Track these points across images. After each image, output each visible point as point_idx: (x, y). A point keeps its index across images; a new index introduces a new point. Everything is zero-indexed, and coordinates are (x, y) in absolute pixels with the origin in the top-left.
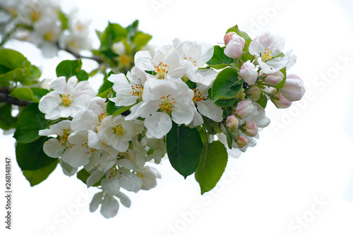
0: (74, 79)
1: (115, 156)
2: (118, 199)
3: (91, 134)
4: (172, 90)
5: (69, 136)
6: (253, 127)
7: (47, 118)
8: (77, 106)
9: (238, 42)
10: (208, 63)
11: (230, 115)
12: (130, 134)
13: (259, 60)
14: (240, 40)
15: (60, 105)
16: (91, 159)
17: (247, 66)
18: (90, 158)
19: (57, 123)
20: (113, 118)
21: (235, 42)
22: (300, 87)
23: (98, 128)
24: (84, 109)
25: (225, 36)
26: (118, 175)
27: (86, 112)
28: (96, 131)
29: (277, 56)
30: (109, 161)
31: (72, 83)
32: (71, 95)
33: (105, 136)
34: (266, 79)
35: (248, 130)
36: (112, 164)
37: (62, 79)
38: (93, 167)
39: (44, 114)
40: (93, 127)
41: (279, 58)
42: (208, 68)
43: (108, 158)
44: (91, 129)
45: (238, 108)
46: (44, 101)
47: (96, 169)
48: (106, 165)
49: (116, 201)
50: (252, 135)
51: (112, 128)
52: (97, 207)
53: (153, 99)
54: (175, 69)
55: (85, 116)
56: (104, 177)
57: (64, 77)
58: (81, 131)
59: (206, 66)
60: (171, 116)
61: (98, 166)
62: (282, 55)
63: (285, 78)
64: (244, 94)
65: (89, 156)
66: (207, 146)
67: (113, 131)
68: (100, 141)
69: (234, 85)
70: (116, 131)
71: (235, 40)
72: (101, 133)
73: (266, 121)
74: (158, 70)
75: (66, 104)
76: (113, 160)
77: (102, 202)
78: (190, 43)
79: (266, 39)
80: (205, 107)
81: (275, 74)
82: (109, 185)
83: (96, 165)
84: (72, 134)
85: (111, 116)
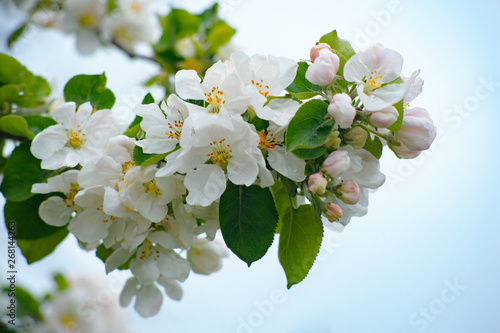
0: (87, 106)
1: (146, 227)
2: (161, 289)
3: (110, 192)
4: (228, 132)
5: (76, 196)
6: (353, 190)
7: (44, 166)
8: (90, 148)
9: (327, 61)
10: (288, 89)
11: (317, 171)
12: (168, 195)
13: (360, 89)
14: (331, 58)
15: (66, 145)
16: (112, 230)
17: (339, 100)
18: (109, 229)
19: (59, 174)
20: (142, 170)
21: (323, 63)
22: (427, 130)
23: (120, 184)
24: (100, 154)
25: (312, 50)
26: (155, 255)
27: (102, 160)
28: (117, 189)
29: (391, 83)
30: (137, 235)
31: (85, 113)
32: (83, 132)
33: (129, 198)
34: (371, 117)
35: (345, 195)
36: (141, 240)
37: (70, 107)
38: (114, 243)
39: (40, 161)
40: (114, 182)
41: (394, 85)
42: (288, 96)
43: (135, 230)
44: (110, 185)
45: (326, 162)
46: (39, 141)
47: (118, 244)
48: (133, 241)
49: (158, 291)
50: (352, 203)
51: (144, 184)
52: (130, 300)
53: (197, 145)
54: (235, 99)
55: (101, 166)
56: (134, 256)
57: (73, 104)
58: (94, 188)
59: (284, 93)
60: (226, 172)
61: (123, 241)
62: (398, 80)
63: (401, 117)
64: (339, 140)
65: (108, 225)
66: (291, 212)
67: (144, 188)
68: (122, 205)
69: (322, 125)
70: (149, 189)
71: (322, 59)
72: (123, 192)
73: (379, 179)
74: (210, 99)
75: (74, 144)
76: (143, 233)
77: (137, 292)
78: (262, 58)
79: (374, 56)
80: (280, 157)
81: (384, 111)
82: (144, 268)
83: (119, 239)
84: (80, 193)
85: (139, 167)
